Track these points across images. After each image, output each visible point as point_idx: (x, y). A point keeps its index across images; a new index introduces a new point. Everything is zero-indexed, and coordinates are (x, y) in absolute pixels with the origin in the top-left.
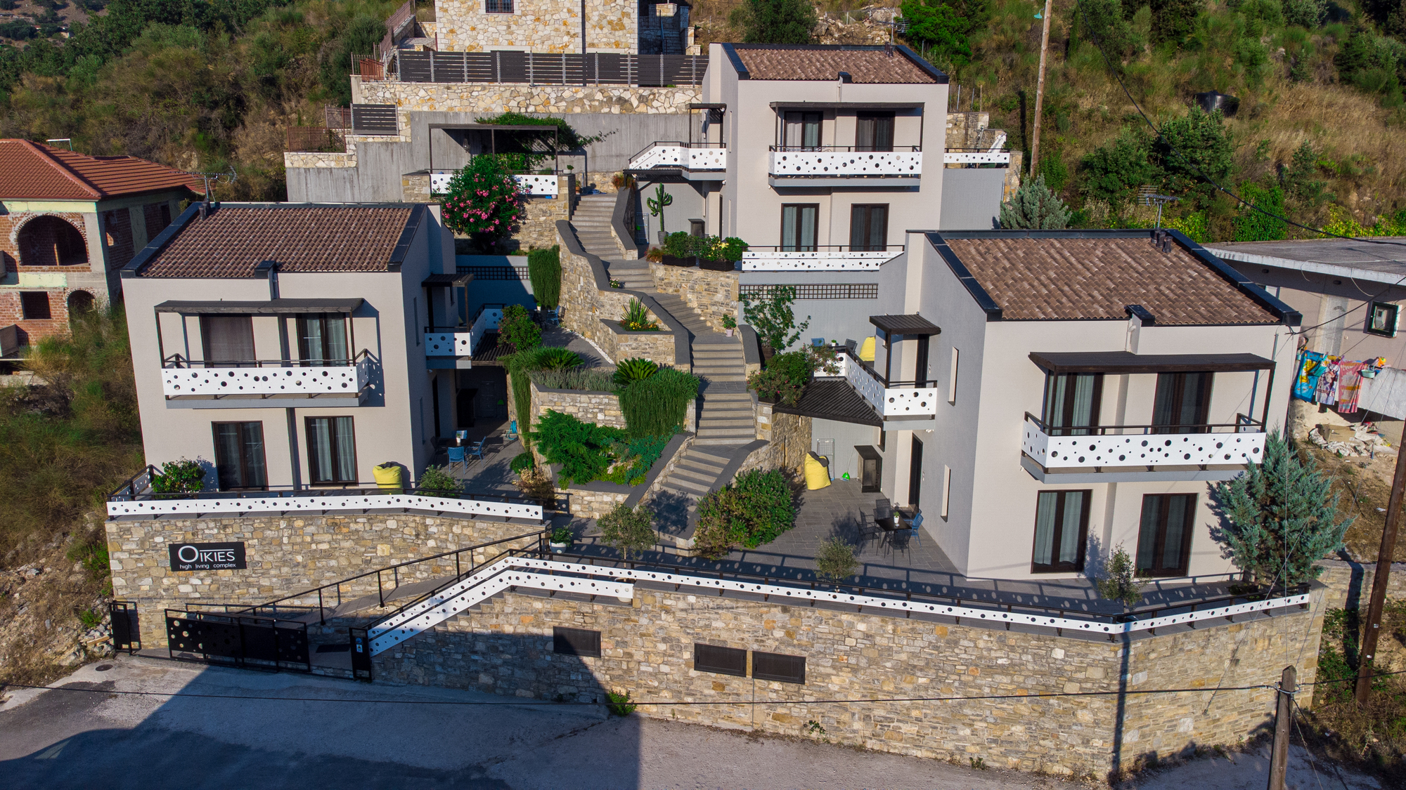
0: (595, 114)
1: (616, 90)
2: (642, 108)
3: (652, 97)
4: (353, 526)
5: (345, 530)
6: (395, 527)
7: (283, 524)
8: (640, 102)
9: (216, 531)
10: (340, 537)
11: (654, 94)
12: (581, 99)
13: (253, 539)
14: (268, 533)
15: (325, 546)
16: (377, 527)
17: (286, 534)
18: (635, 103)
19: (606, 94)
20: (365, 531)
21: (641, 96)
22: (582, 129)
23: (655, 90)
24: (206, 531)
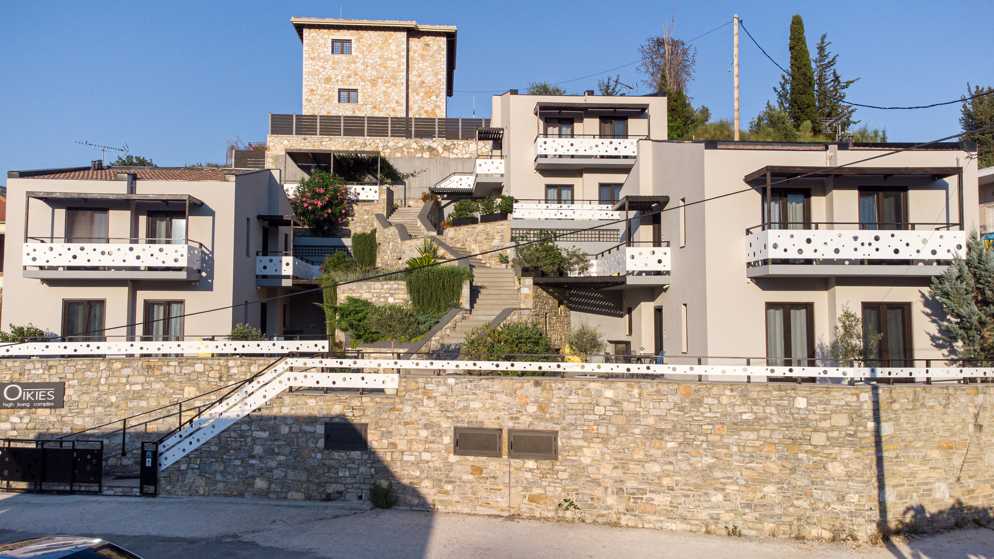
0: (412, 158)
1: (427, 142)
2: (446, 154)
3: (453, 146)
4: (165, 369)
5: (157, 372)
6: (201, 370)
7: (103, 365)
8: (444, 150)
9: (41, 371)
10: (152, 379)
11: (454, 144)
12: (401, 147)
13: (73, 379)
14: (88, 374)
15: (138, 388)
16: (187, 370)
17: (104, 376)
18: (440, 150)
19: (419, 144)
20: (175, 373)
21: (445, 146)
22: (401, 167)
23: (455, 142)
24: (33, 372)
